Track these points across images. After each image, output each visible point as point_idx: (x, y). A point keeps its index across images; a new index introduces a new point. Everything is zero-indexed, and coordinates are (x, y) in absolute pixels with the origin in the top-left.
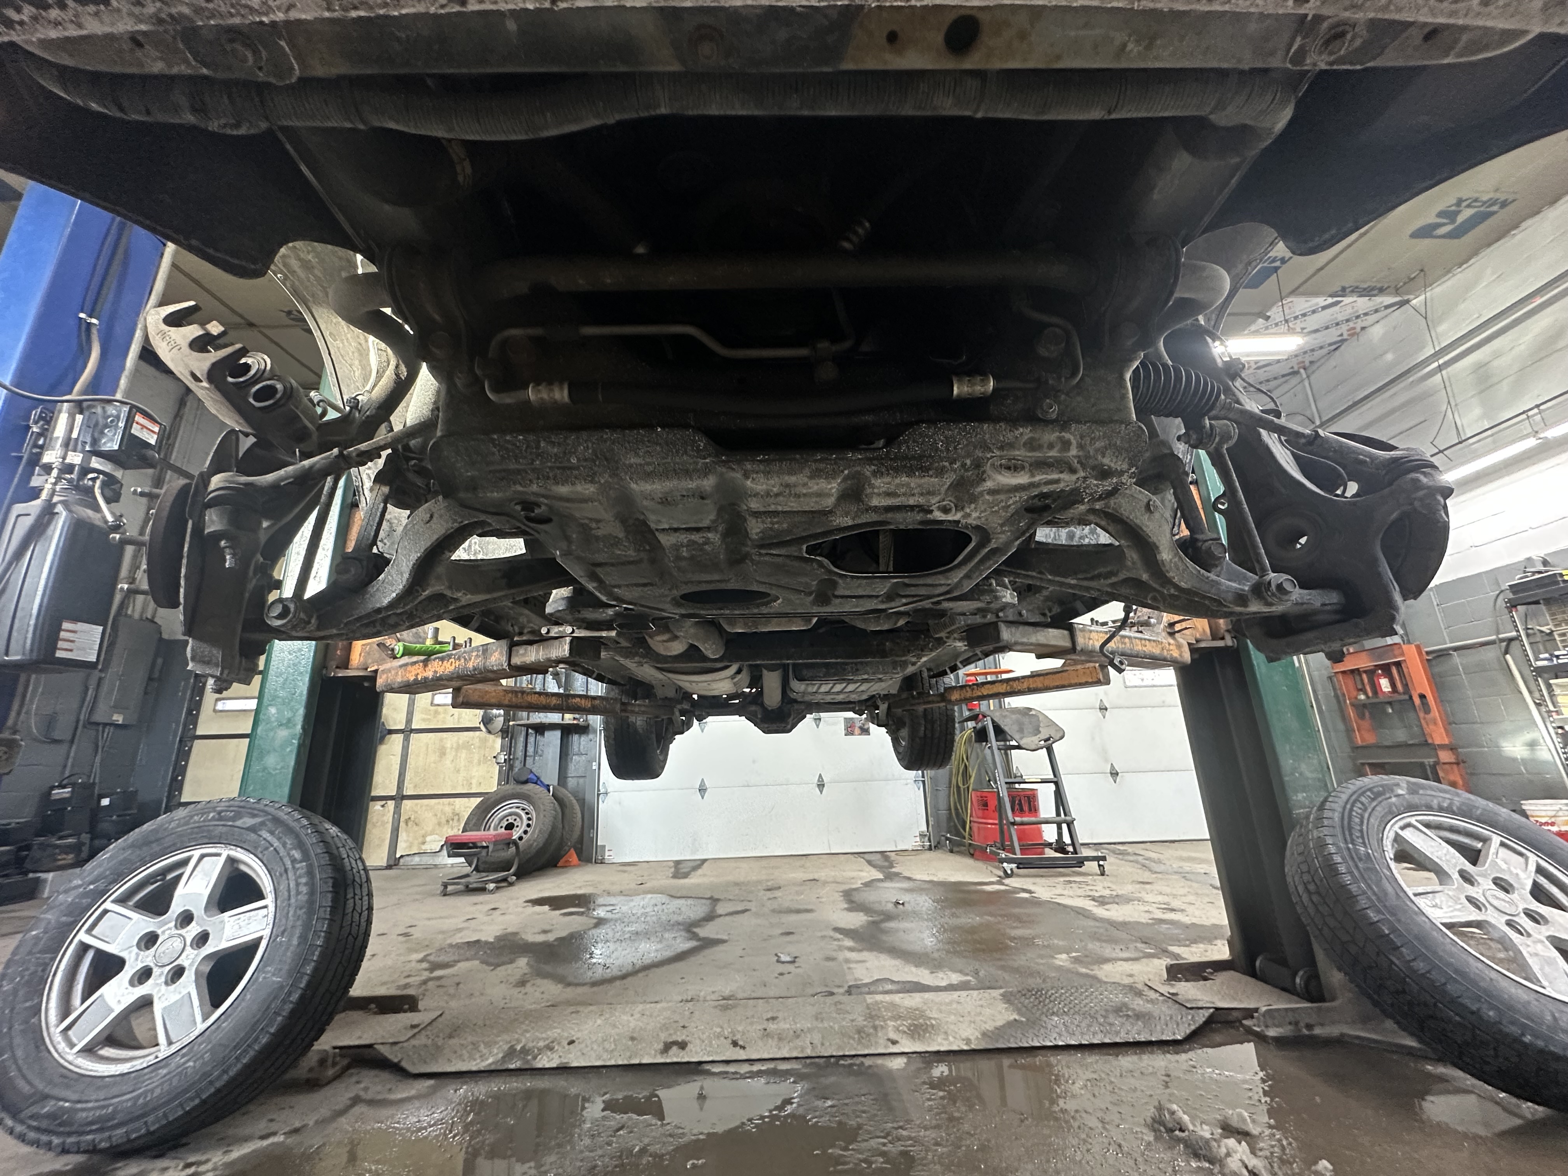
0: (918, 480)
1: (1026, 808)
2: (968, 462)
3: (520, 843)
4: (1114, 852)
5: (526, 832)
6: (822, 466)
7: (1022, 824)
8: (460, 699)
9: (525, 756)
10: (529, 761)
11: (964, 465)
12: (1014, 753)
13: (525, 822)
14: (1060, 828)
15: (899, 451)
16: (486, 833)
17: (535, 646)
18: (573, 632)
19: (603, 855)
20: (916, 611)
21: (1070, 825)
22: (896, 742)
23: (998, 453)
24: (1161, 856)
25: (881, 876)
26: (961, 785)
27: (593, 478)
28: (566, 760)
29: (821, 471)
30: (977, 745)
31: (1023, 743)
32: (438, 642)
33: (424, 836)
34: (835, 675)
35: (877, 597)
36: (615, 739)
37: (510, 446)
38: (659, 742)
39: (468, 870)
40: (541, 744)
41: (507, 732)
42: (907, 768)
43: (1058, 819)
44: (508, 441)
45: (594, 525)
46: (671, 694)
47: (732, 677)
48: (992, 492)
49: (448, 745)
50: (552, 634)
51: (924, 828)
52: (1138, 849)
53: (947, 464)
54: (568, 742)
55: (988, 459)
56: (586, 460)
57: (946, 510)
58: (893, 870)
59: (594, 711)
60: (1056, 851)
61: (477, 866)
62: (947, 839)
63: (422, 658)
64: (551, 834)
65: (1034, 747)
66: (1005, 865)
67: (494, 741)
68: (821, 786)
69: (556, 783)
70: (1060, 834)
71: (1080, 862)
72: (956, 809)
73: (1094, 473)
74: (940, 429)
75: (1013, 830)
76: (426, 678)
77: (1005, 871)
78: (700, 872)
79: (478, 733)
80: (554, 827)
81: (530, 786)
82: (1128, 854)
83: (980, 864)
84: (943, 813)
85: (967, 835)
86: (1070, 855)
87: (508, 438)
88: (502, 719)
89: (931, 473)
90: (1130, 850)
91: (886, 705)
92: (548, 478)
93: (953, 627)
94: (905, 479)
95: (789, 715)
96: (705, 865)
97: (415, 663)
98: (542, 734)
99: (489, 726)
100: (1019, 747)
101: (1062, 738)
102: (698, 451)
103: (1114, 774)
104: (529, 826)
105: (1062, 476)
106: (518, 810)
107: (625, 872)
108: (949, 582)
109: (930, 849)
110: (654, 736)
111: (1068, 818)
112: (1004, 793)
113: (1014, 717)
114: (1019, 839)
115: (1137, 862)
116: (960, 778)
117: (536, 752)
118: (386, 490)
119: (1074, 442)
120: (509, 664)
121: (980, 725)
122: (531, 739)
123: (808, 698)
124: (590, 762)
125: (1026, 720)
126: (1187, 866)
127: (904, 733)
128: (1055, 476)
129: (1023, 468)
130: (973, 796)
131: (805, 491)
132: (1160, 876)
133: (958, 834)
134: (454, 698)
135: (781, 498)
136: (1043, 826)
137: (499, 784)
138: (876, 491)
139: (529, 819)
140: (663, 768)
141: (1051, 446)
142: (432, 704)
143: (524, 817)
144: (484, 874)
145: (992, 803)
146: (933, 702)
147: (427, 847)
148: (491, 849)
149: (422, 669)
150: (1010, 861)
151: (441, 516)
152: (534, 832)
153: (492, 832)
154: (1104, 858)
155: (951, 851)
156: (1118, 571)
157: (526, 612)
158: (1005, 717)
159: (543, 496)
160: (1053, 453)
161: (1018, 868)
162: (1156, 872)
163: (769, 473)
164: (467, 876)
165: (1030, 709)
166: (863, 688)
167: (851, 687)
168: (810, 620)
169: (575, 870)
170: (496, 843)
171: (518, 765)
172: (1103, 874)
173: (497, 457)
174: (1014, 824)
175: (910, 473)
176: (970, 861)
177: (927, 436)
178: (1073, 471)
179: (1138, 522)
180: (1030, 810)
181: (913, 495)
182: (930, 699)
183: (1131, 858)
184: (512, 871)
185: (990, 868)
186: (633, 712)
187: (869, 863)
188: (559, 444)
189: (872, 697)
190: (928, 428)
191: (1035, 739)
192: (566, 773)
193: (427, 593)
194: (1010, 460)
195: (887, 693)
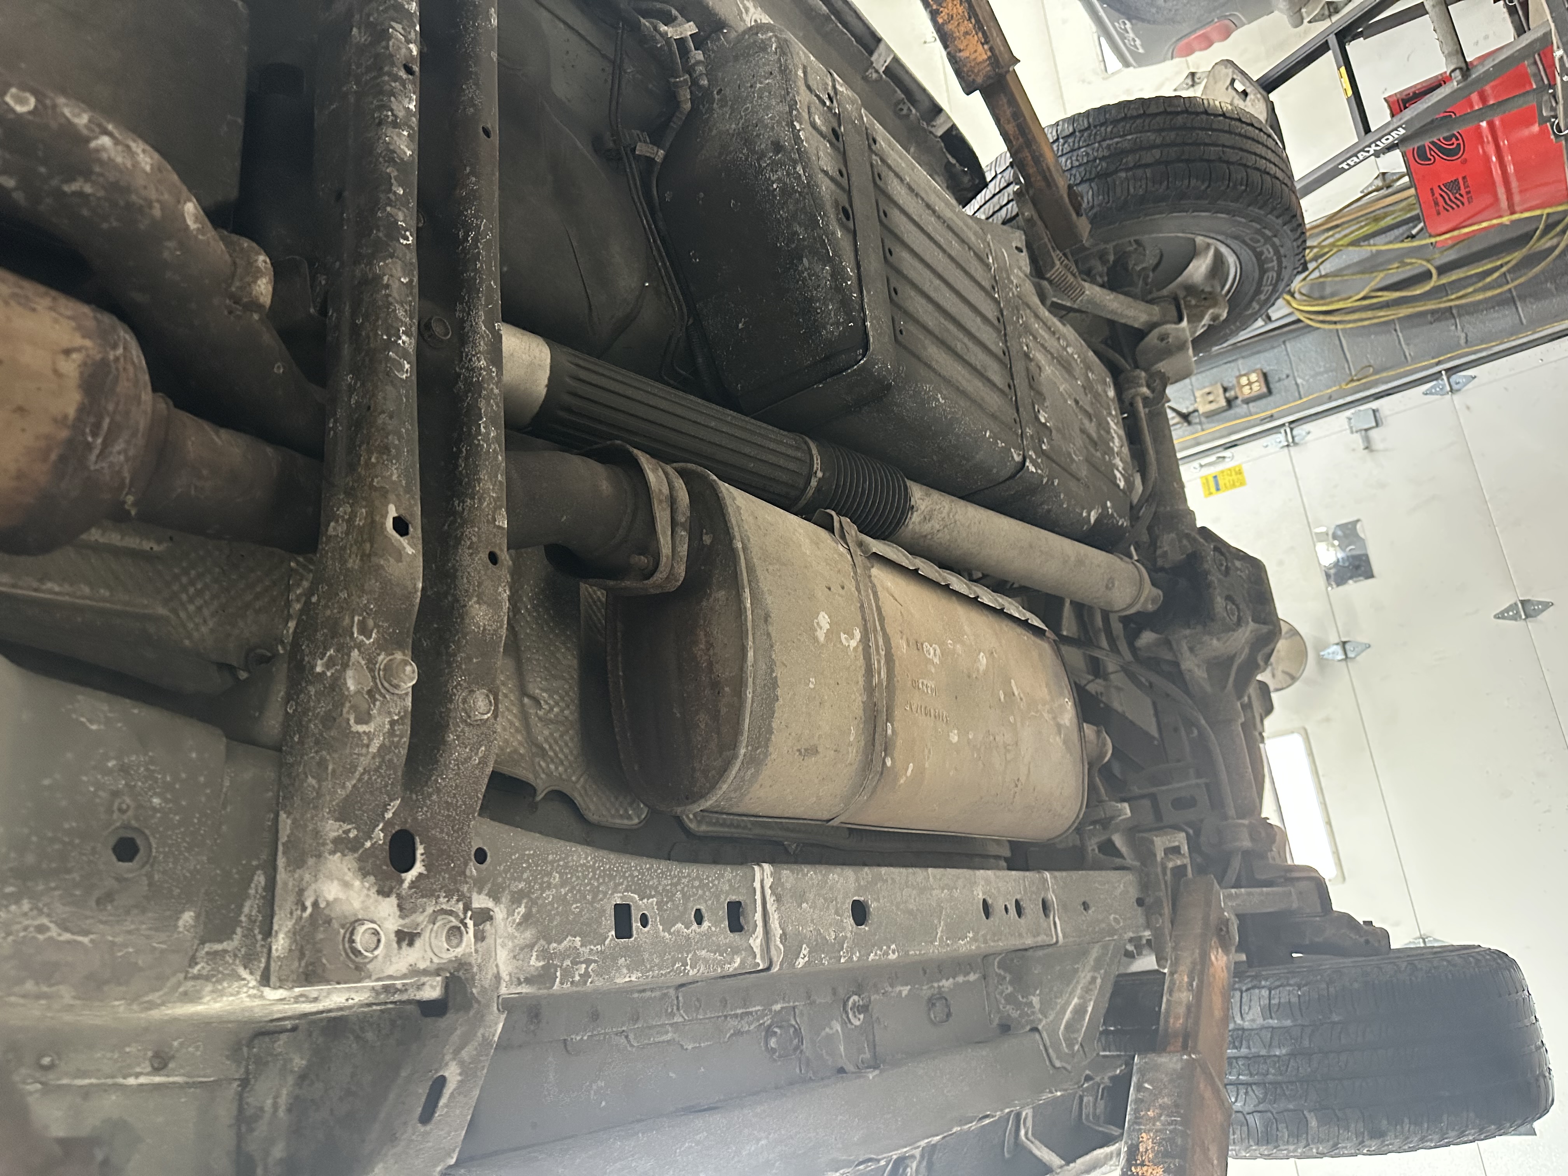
68: (1527, 609)
195: (1025, 254)
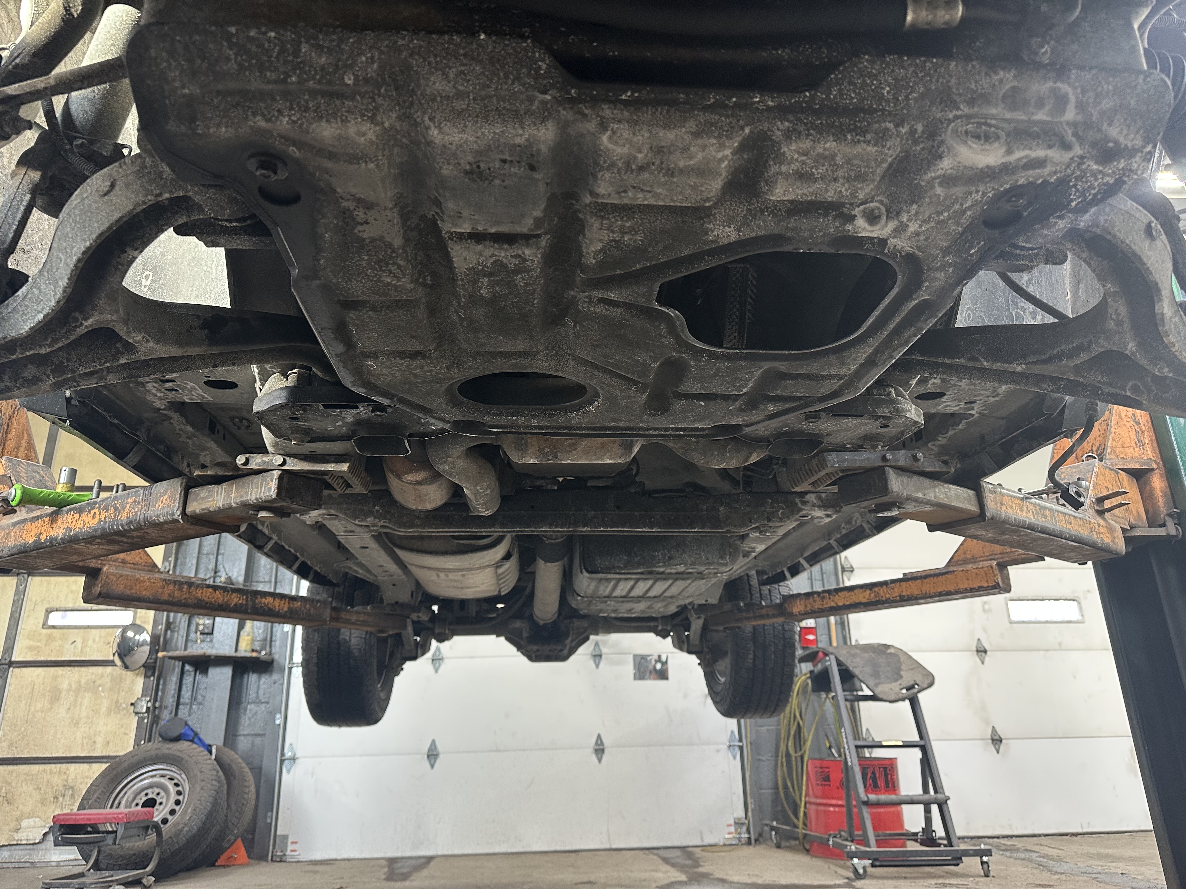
0: (848, 150)
1: (881, 783)
2: (919, 128)
3: (164, 828)
4: (998, 847)
5: (173, 812)
6: (715, 117)
7: (879, 804)
8: (97, 589)
9: (178, 704)
10: (183, 712)
11: (912, 132)
12: (863, 706)
13: (173, 797)
14: (928, 811)
15: (828, 96)
16: (114, 810)
17: (224, 486)
18: (284, 463)
19: (284, 850)
20: (779, 435)
21: (942, 806)
22: (710, 678)
23: (966, 110)
24: (1061, 853)
25: (683, 878)
26: (791, 751)
27: (374, 115)
28: (237, 710)
29: (712, 125)
30: (813, 697)
31: (879, 690)
32: (73, 488)
33: (18, 820)
34: (639, 564)
35: (736, 398)
36: (317, 664)
37: (254, 48)
38: (380, 674)
39: (82, 867)
40: (202, 686)
41: (154, 668)
42: (727, 713)
43: (926, 797)
44: (252, 40)
45: (360, 215)
46: (404, 597)
47: (497, 565)
48: (948, 181)
49: (65, 686)
50: (253, 466)
51: (741, 813)
52: (1030, 843)
53: (891, 126)
54: (241, 686)
55: (950, 121)
56: (367, 81)
57: (872, 218)
58: (700, 869)
59: (291, 617)
60: (922, 844)
61: (96, 861)
62: (773, 828)
63: (48, 510)
64: (210, 816)
65: (892, 698)
66: (856, 860)
67: (133, 682)
68: (599, 751)
69: (221, 743)
70: (928, 820)
71: (957, 859)
72: (785, 787)
73: (1094, 153)
74: (888, 64)
75: (866, 813)
76: (52, 540)
77: (856, 871)
78: (425, 872)
79: (109, 669)
80: (215, 804)
81: (184, 745)
82: (1018, 850)
83: (818, 863)
84: (768, 793)
85: (800, 825)
86: (942, 848)
87: (253, 33)
88: (147, 649)
89: (869, 137)
90: (1019, 845)
91: (701, 622)
92: (307, 109)
93: (823, 473)
94: (831, 145)
95: (567, 635)
96: (433, 863)
97: (38, 518)
98: (205, 672)
99: (126, 659)
100: (874, 698)
101: (931, 685)
102: (537, 77)
103: (997, 741)
104: (178, 802)
105: (1050, 153)
106: (162, 780)
107: (316, 872)
108: (843, 371)
109: (749, 842)
110: (374, 661)
111: (939, 796)
112: (853, 761)
113: (866, 655)
114: (875, 829)
115: (1031, 861)
116: (791, 744)
117: (193, 699)
118: (36, 176)
119: (1073, 99)
120: (184, 513)
121: (819, 667)
122: (188, 680)
123: (596, 607)
124: (272, 714)
125: (882, 660)
126: (1098, 865)
127: (724, 665)
128: (1040, 153)
129: (997, 138)
130: (809, 766)
131: (681, 164)
132: (1063, 877)
133: (787, 821)
134: (87, 587)
135: (646, 175)
136: (904, 807)
137: (137, 743)
138: (784, 168)
139: (179, 793)
140: (384, 710)
141: (1040, 104)
142: (45, 625)
143: (172, 789)
144: (107, 873)
145: (836, 777)
146: (768, 616)
147: (22, 836)
148: (120, 834)
149: (47, 526)
150: (861, 856)
151: (127, 185)
152: (185, 812)
153: (122, 809)
154: (988, 853)
155: (778, 846)
156: (1090, 343)
157: (212, 445)
158: (854, 655)
159: (295, 143)
160: (1041, 116)
161: (873, 866)
162: (1057, 873)
163: (636, 123)
164: (82, 875)
165: (887, 647)
166: (674, 590)
167: (659, 588)
168: (630, 447)
169: (241, 871)
170: (128, 825)
171: (166, 715)
172: (987, 876)
173: (233, 66)
174: (866, 803)
175: (839, 135)
176: (805, 859)
177: (870, 75)
178: (1066, 146)
179: (1135, 248)
180: (887, 786)
181: (836, 180)
182: (764, 611)
183: (1023, 856)
184: (148, 869)
185: (833, 867)
186: (348, 621)
187: (666, 860)
188: (330, 51)
189: (683, 609)
190: (872, 62)
191: (895, 686)
192: (236, 729)
193: (90, 321)
194: (979, 124)
195: (704, 602)
